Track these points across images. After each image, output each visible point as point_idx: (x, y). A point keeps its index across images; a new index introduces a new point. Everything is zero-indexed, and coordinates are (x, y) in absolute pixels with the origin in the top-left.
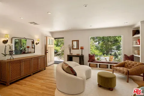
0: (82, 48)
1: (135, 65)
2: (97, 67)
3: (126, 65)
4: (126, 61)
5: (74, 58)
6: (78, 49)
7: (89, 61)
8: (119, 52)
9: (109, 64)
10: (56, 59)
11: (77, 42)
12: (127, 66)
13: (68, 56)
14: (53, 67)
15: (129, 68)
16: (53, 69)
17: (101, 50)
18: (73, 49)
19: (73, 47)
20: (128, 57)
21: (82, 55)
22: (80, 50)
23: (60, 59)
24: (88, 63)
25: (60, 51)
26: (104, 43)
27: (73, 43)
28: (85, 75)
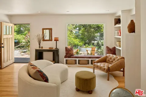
0: (56, 40)
1: (116, 60)
2: (76, 63)
3: (107, 59)
4: (108, 55)
5: (45, 54)
6: (51, 40)
7: (65, 57)
8: (102, 41)
9: (90, 59)
10: (18, 54)
11: (50, 30)
12: (109, 61)
13: (36, 50)
14: (13, 68)
15: (111, 63)
16: (12, 73)
17: (82, 39)
18: (44, 40)
19: (43, 37)
20: (110, 49)
21: (56, 48)
22: (54, 42)
23: (23, 54)
24: (65, 59)
25: (24, 41)
26: (85, 29)
27: (43, 32)
28: (60, 79)
